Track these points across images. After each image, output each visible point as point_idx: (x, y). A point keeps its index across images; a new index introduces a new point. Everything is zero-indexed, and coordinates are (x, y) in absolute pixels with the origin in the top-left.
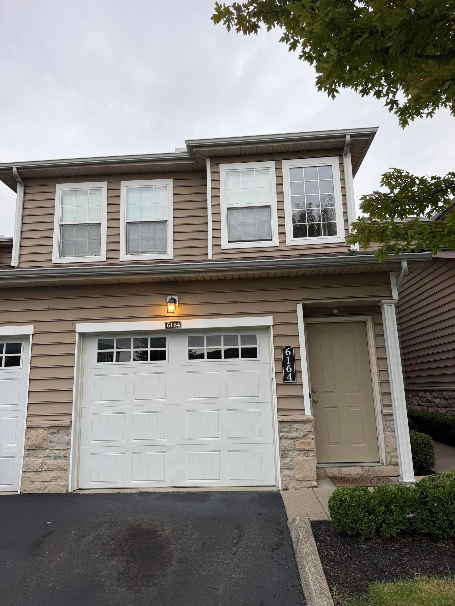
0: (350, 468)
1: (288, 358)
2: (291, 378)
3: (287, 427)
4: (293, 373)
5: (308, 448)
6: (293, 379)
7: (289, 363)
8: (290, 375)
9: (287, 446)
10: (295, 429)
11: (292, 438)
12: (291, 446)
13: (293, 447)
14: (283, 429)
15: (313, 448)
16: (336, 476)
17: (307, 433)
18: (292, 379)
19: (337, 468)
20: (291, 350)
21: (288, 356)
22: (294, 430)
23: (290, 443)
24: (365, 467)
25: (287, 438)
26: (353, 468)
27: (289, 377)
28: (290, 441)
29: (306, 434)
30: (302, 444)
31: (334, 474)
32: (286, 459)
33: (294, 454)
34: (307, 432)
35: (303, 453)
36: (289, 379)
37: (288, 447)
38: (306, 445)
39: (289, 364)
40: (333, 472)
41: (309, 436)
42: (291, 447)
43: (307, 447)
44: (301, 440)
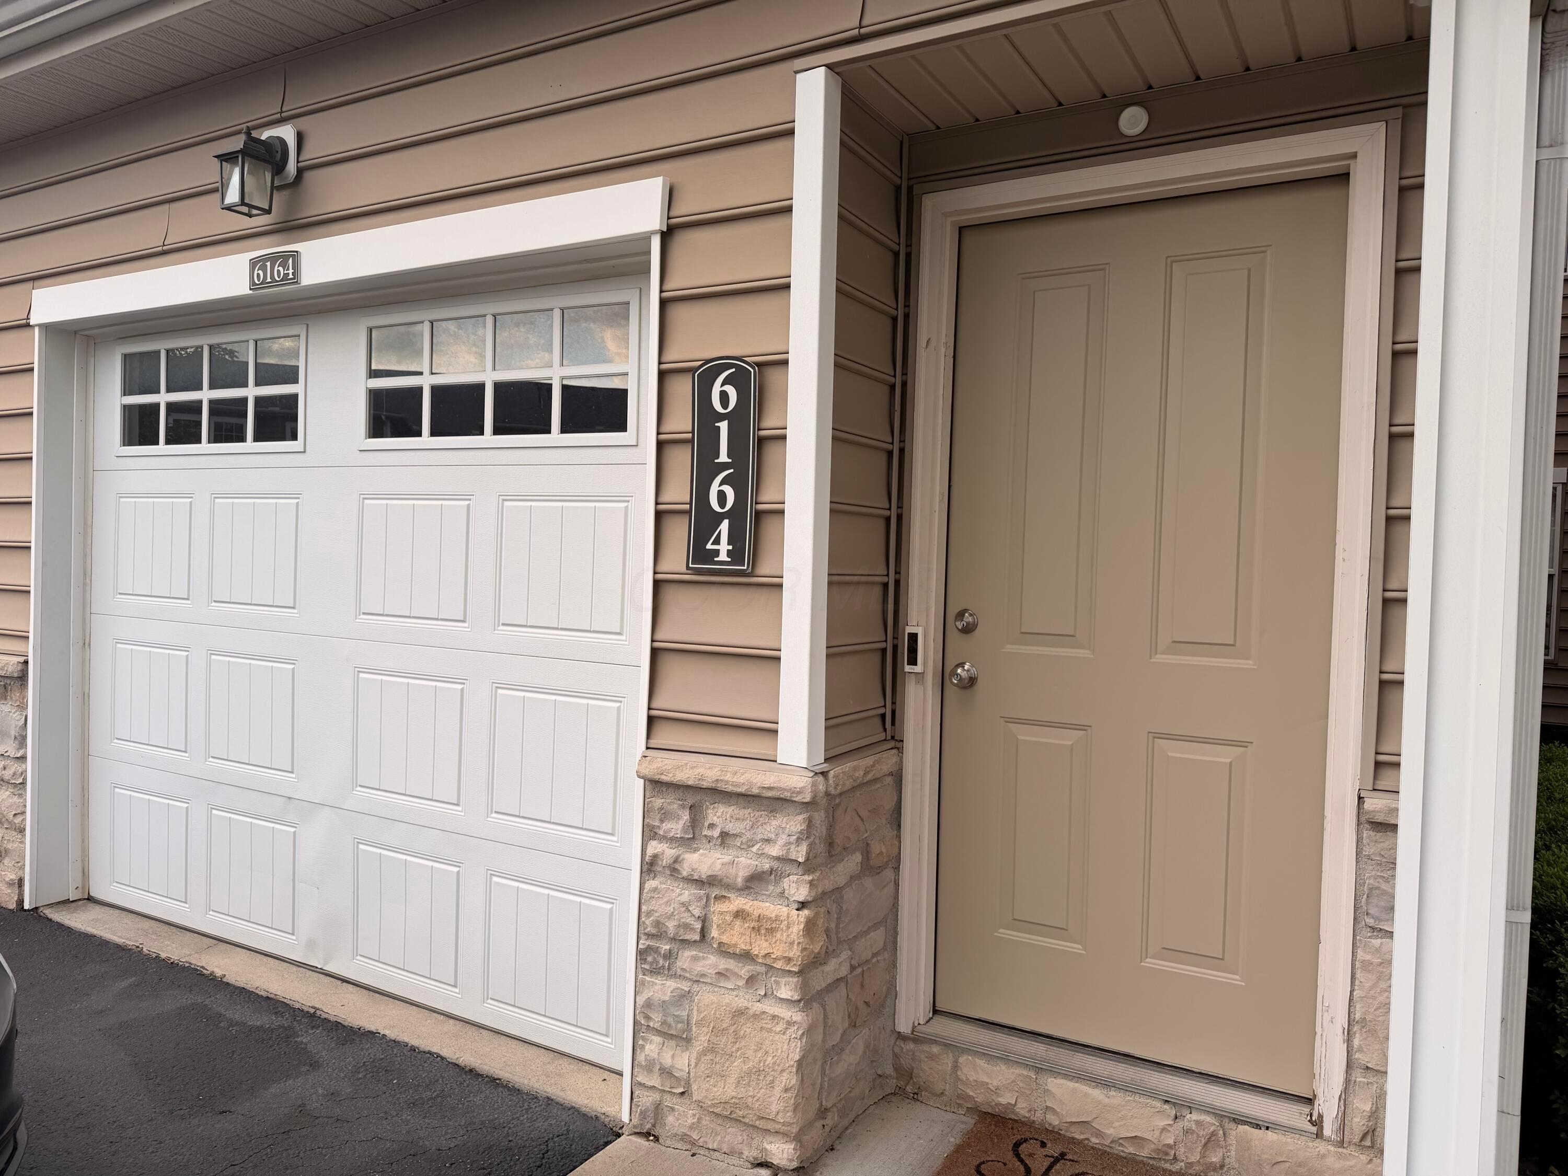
0: (1097, 1094)
1: (724, 426)
2: (724, 547)
3: (679, 818)
4: (736, 516)
5: (763, 953)
6: (736, 555)
7: (723, 458)
8: (724, 526)
9: (671, 916)
10: (716, 833)
11: (696, 877)
12: (690, 920)
13: (698, 926)
14: (662, 821)
15: (789, 960)
16: (1013, 1112)
17: (775, 864)
18: (729, 553)
19: (1025, 1073)
20: (739, 379)
21: (722, 417)
22: (709, 839)
23: (683, 904)
24: (1195, 1116)
25: (673, 870)
26: (1116, 1098)
27: (717, 541)
28: (687, 894)
29: (763, 872)
30: (738, 922)
31: (1003, 1101)
32: (658, 981)
33: (699, 967)
34: (778, 859)
35: (745, 970)
36: (717, 553)
37: (671, 925)
38: (756, 930)
39: (724, 466)
40: (994, 1083)
41: (786, 883)
42: (687, 927)
43: (760, 947)
44: (738, 902)
